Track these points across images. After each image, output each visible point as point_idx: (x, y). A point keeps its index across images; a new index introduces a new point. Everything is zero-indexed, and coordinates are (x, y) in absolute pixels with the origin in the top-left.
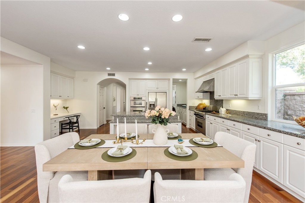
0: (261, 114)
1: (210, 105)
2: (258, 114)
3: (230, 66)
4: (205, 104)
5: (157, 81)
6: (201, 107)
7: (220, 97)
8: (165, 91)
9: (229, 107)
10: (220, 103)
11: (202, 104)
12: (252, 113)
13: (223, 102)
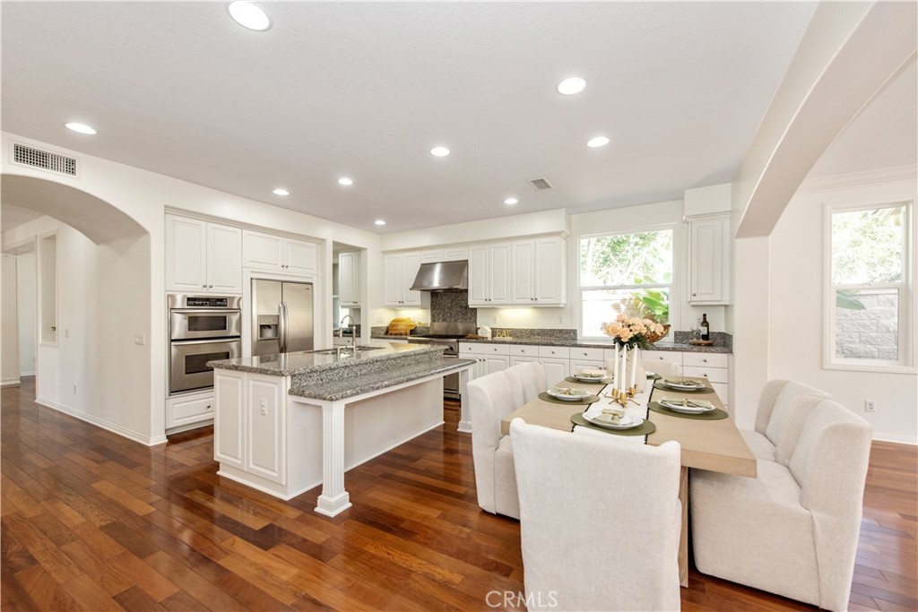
0: (567, 330)
1: (433, 320)
2: (561, 331)
3: (515, 243)
4: (412, 319)
5: (283, 241)
6: (402, 327)
7: (487, 302)
8: (309, 281)
9: (495, 322)
10: (469, 315)
11: (403, 321)
12: (550, 330)
13: (476, 314)
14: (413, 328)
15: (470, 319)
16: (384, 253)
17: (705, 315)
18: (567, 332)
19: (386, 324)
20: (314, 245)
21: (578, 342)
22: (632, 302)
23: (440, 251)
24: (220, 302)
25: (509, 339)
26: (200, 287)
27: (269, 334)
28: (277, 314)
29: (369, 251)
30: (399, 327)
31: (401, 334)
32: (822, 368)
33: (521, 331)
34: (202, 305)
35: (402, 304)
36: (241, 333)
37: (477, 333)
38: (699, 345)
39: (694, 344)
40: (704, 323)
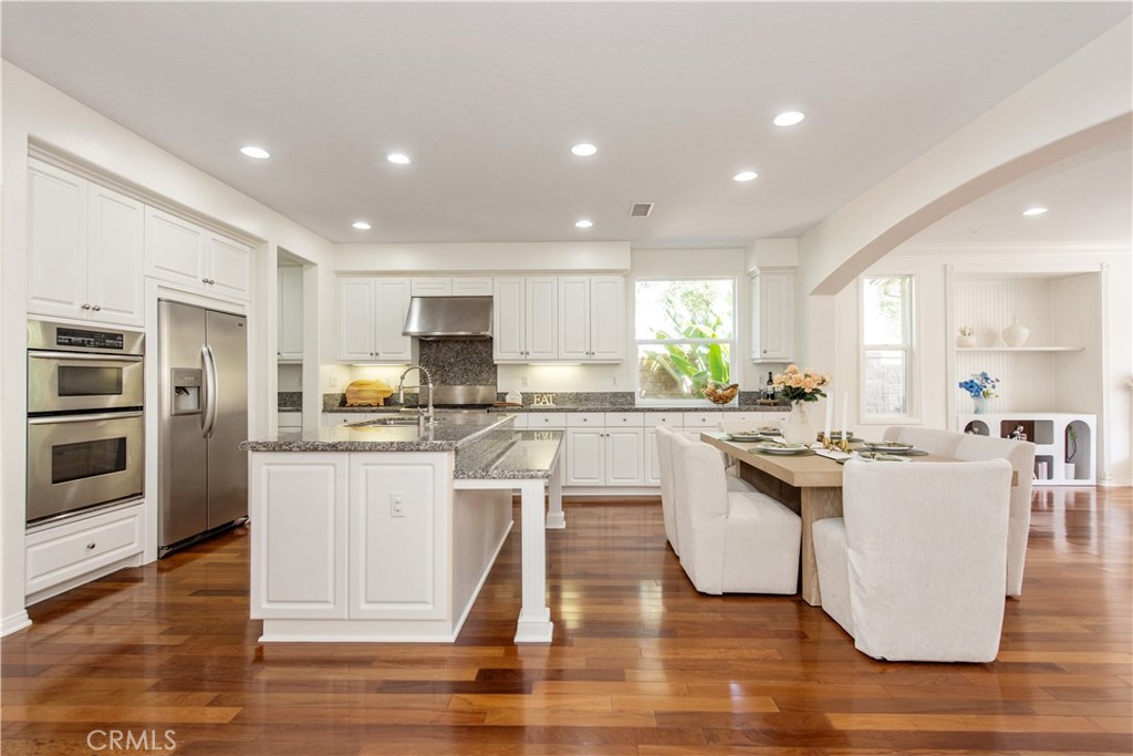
1: (424, 383)
2: (616, 394)
3: (563, 279)
4: (384, 381)
5: (206, 235)
6: (369, 396)
7: (523, 357)
8: (241, 313)
9: (525, 384)
10: (485, 375)
11: (369, 384)
12: (601, 394)
13: (496, 373)
14: (387, 395)
15: (487, 380)
16: (339, 274)
17: (770, 373)
18: (624, 395)
19: (339, 390)
20: (247, 249)
21: (637, 407)
22: (645, 362)
23: (447, 280)
24: (109, 340)
25: (551, 405)
26: (77, 307)
27: (189, 402)
28: (198, 366)
29: (320, 268)
30: (364, 394)
31: (370, 405)
32: (859, 423)
33: (563, 396)
34: (82, 344)
35: (375, 358)
36: (143, 400)
37: (504, 400)
38: (769, 404)
39: (762, 404)
40: (770, 381)
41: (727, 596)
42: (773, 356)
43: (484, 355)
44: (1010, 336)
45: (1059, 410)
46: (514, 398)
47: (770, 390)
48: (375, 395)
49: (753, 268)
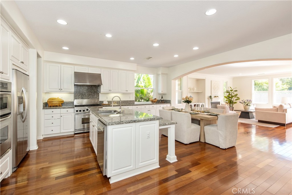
1: (75, 98)
5: (21, 44)
6: (55, 103)
7: (109, 91)
10: (96, 96)
11: (55, 99)
12: (127, 101)
13: (99, 95)
16: (46, 61)
17: (162, 96)
18: (132, 101)
20: (28, 50)
21: (135, 104)
23: (87, 68)
25: (116, 104)
29: (42, 60)
35: (60, 91)
39: (161, 103)
40: (162, 98)
41: (190, 144)
42: (164, 92)
43: (95, 90)
44: (193, 89)
45: (200, 102)
46: (106, 103)
47: (162, 99)
48: (58, 103)
49: (160, 73)
